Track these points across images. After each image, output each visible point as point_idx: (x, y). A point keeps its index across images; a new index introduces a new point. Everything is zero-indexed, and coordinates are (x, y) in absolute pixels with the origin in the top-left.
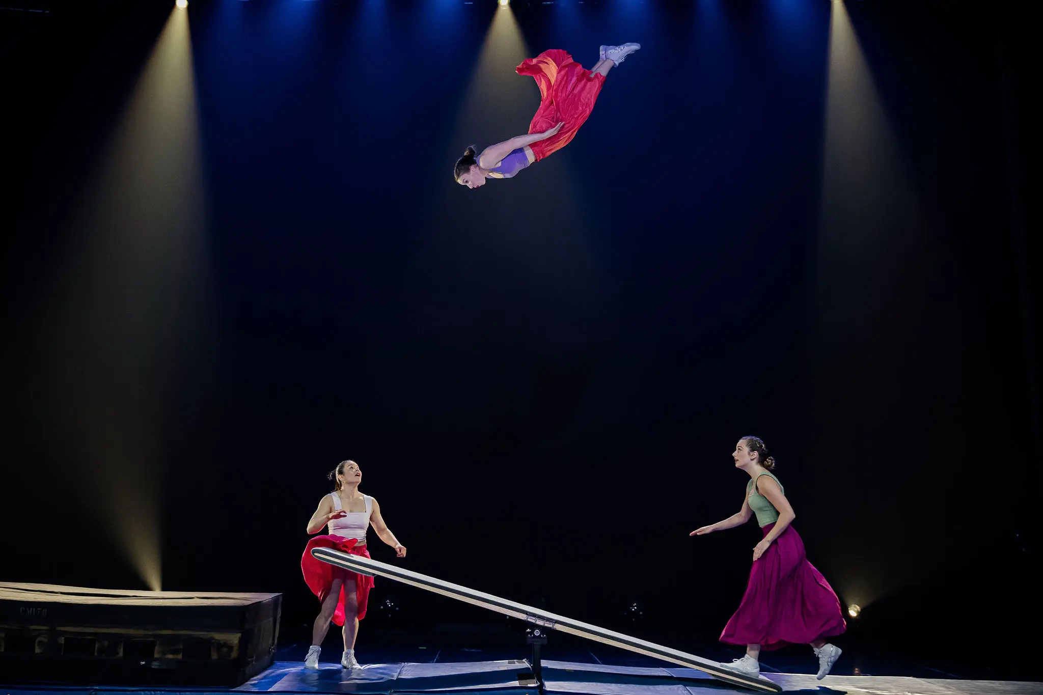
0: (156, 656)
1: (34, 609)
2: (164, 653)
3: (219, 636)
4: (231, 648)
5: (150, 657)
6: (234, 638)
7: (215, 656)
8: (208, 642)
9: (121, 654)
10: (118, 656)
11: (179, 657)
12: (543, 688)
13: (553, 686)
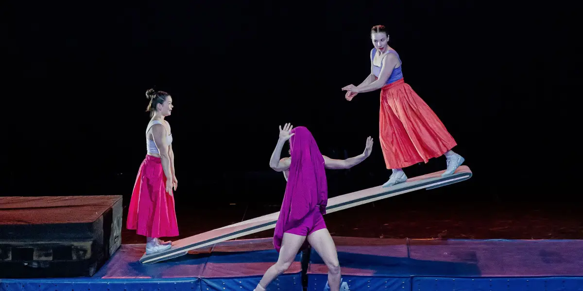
0: (35, 258)
2: (40, 256)
3: (76, 244)
4: (85, 251)
5: (30, 259)
6: (88, 245)
7: (75, 257)
8: (69, 249)
9: (10, 258)
10: (8, 259)
11: (51, 259)
12: (307, 273)
13: (316, 269)
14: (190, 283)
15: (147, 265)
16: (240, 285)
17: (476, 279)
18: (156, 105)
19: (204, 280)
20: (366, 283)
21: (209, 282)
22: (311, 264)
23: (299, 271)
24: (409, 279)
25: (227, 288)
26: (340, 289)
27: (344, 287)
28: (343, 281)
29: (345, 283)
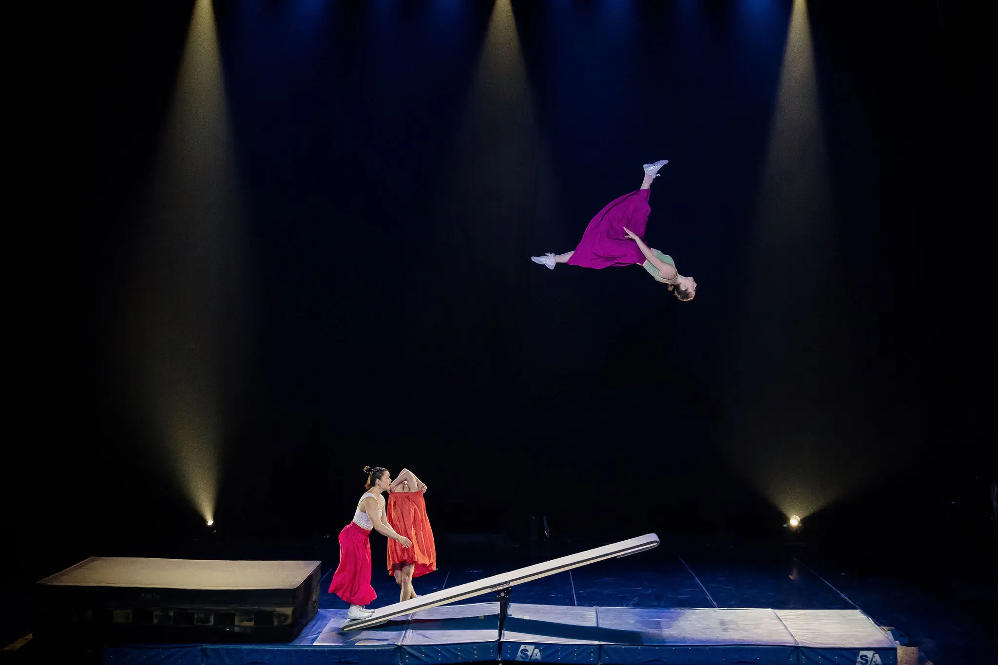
0: (237, 623)
1: (151, 595)
2: (242, 621)
3: (278, 609)
4: (286, 616)
5: (232, 624)
6: (289, 611)
7: (276, 623)
8: (271, 614)
9: (212, 623)
10: (210, 624)
11: (252, 624)
12: (501, 640)
13: (510, 636)
14: (390, 649)
15: (348, 632)
16: (440, 652)
17: (660, 647)
18: (375, 481)
19: (404, 647)
20: (558, 651)
21: (409, 650)
22: (505, 632)
23: (496, 639)
24: (598, 647)
25: (426, 655)
26: (532, 657)
27: (537, 654)
28: (535, 648)
29: (537, 651)
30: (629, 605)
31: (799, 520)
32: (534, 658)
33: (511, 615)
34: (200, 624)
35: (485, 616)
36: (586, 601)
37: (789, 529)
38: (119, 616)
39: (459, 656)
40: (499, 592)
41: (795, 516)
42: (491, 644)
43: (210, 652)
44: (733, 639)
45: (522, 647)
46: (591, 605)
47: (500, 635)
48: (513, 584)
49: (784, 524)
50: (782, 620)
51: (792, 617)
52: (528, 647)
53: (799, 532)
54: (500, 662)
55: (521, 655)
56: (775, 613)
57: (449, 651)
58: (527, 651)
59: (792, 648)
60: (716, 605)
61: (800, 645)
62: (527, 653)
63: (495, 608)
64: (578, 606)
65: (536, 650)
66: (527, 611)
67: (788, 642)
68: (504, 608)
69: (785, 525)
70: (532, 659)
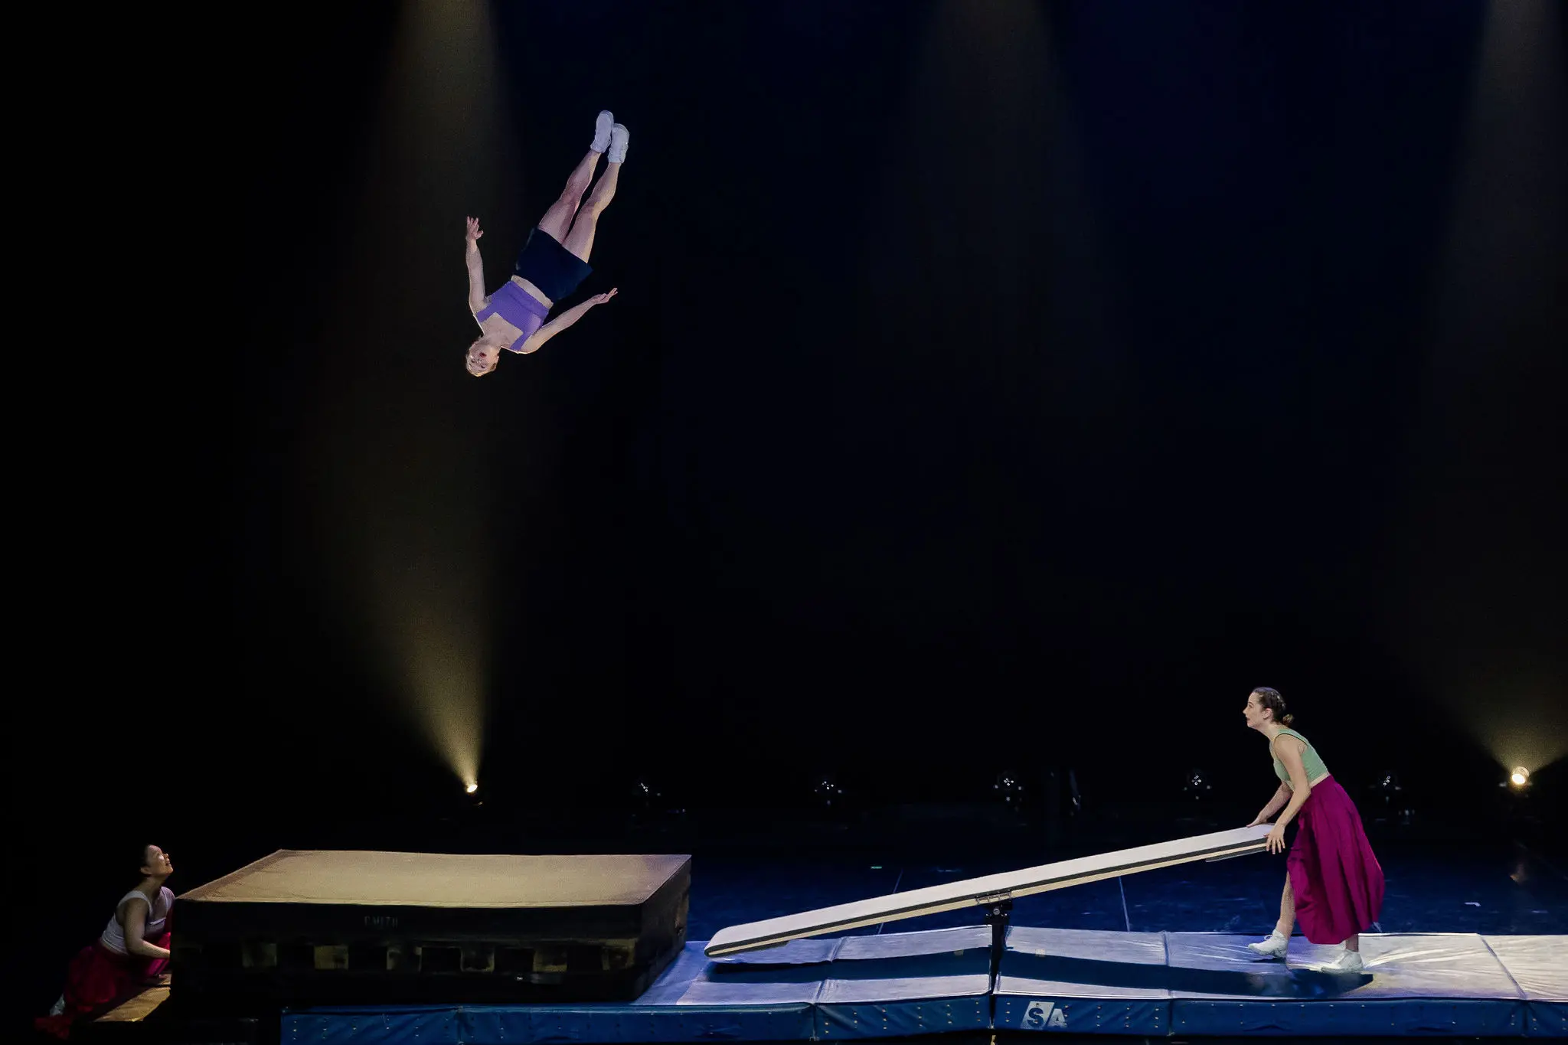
0: (536, 968)
1: (382, 918)
2: (545, 964)
3: (612, 942)
4: (625, 954)
5: (527, 970)
6: (629, 944)
7: (606, 967)
8: (597, 951)
9: (491, 968)
11: (563, 968)
12: (995, 992)
13: (1009, 985)
14: (796, 1012)
16: (885, 1016)
17: (1279, 1004)
19: (820, 1006)
20: (1096, 1011)
21: (829, 1011)
22: (1001, 977)
23: (986, 991)
24: (1168, 1003)
25: (860, 1021)
26: (1050, 1022)
27: (1057, 1018)
28: (1055, 1007)
29: (1058, 1011)
30: (1223, 929)
31: (1528, 774)
32: (1052, 1024)
33: (1012, 948)
34: (470, 969)
35: (965, 950)
36: (1146, 922)
37: (1510, 792)
38: (324, 957)
39: (920, 1021)
40: (990, 907)
41: (1519, 768)
42: (976, 999)
43: (473, 1019)
44: (1409, 988)
45: (1032, 1005)
46: (1154, 929)
47: (993, 983)
48: (1016, 894)
49: (1503, 782)
50: (1496, 953)
51: (1515, 948)
52: (1043, 1005)
53: (1527, 796)
54: (992, 1032)
55: (1031, 1019)
56: (1484, 941)
57: (899, 1012)
58: (1041, 1011)
59: (1513, 1003)
60: (1379, 928)
61: (1529, 999)
62: (1041, 1015)
63: (983, 936)
64: (1132, 930)
65: (1056, 1010)
66: (1039, 941)
67: (1508, 992)
68: (999, 936)
69: (1502, 785)
70: (1051, 1028)
